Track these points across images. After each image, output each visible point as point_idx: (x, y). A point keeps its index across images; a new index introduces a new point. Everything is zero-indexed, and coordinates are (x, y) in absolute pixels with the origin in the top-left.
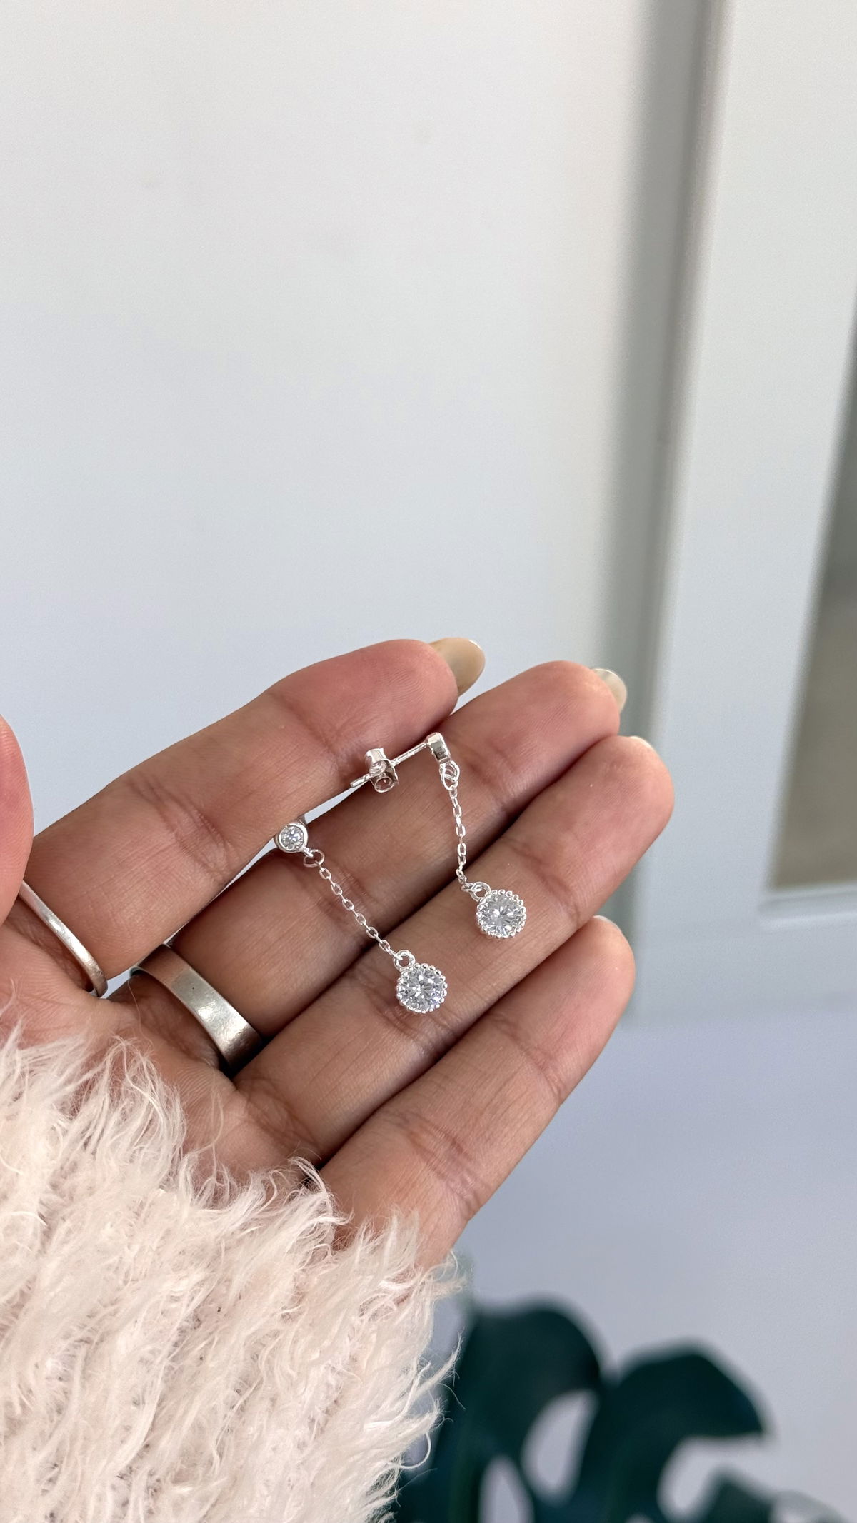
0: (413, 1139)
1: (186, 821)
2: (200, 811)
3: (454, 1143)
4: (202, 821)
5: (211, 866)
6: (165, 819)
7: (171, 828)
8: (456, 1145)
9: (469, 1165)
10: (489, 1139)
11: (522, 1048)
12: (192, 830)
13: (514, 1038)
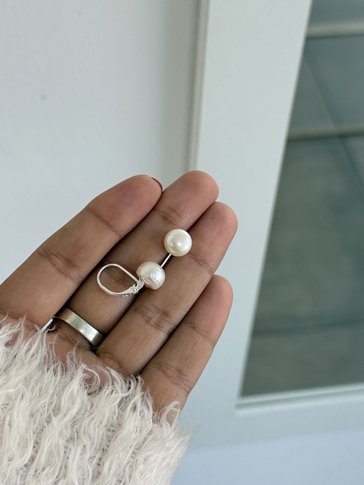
0: (164, 372)
1: (60, 263)
2: (64, 258)
3: (179, 371)
4: (65, 261)
5: (72, 277)
6: (52, 263)
7: (54, 266)
8: (180, 371)
9: (186, 378)
10: (191, 367)
11: (198, 331)
12: (63, 265)
13: (194, 328)
